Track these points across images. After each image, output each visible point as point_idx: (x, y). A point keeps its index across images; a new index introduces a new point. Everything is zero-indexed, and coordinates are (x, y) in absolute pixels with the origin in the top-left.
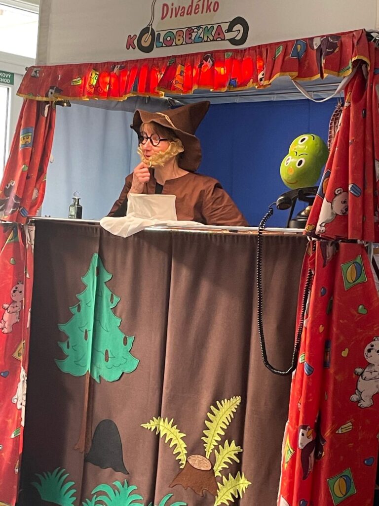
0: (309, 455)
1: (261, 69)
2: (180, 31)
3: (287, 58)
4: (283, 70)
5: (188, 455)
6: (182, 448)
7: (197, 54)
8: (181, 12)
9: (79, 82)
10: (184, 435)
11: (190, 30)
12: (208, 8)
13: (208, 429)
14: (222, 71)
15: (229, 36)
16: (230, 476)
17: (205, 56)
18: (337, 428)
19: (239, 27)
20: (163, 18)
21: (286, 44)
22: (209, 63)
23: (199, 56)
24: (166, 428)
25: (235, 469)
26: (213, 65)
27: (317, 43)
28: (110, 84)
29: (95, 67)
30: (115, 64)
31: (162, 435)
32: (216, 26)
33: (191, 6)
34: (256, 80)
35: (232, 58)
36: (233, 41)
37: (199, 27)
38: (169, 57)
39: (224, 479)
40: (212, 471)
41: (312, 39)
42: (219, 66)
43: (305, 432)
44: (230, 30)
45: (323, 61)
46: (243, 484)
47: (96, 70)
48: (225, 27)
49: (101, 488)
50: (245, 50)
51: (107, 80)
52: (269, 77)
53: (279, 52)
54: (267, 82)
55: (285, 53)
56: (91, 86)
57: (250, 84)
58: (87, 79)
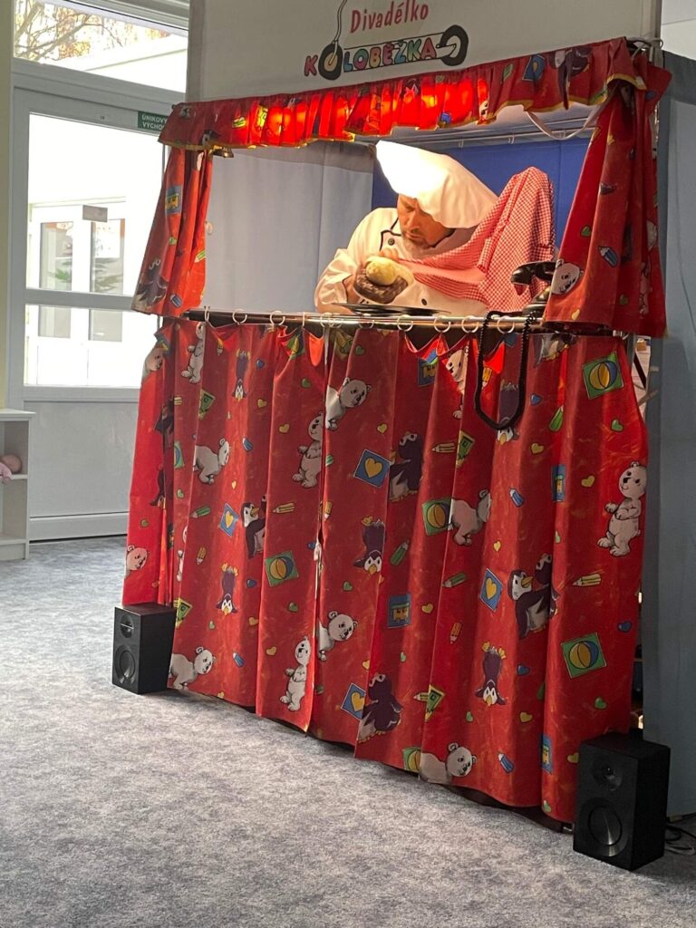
1: (484, 97)
2: (375, 48)
3: (518, 81)
4: (513, 99)
7: (398, 79)
8: (376, 21)
9: (242, 123)
11: (389, 46)
12: (414, 14)
14: (431, 101)
15: (442, 52)
17: (407, 82)
19: (455, 40)
20: (353, 31)
21: (517, 61)
22: (414, 89)
23: (402, 81)
26: (419, 94)
27: (559, 60)
28: (283, 124)
29: (263, 101)
30: (289, 97)
32: (424, 40)
33: (391, 12)
34: (476, 114)
35: (445, 82)
36: (447, 60)
37: (401, 42)
38: (359, 85)
41: (552, 54)
42: (427, 94)
44: (443, 44)
45: (568, 84)
47: (263, 105)
48: (436, 40)
50: (463, 71)
51: (279, 118)
52: (494, 108)
53: (508, 73)
54: (490, 116)
55: (516, 74)
56: (257, 128)
57: (469, 118)
58: (252, 117)
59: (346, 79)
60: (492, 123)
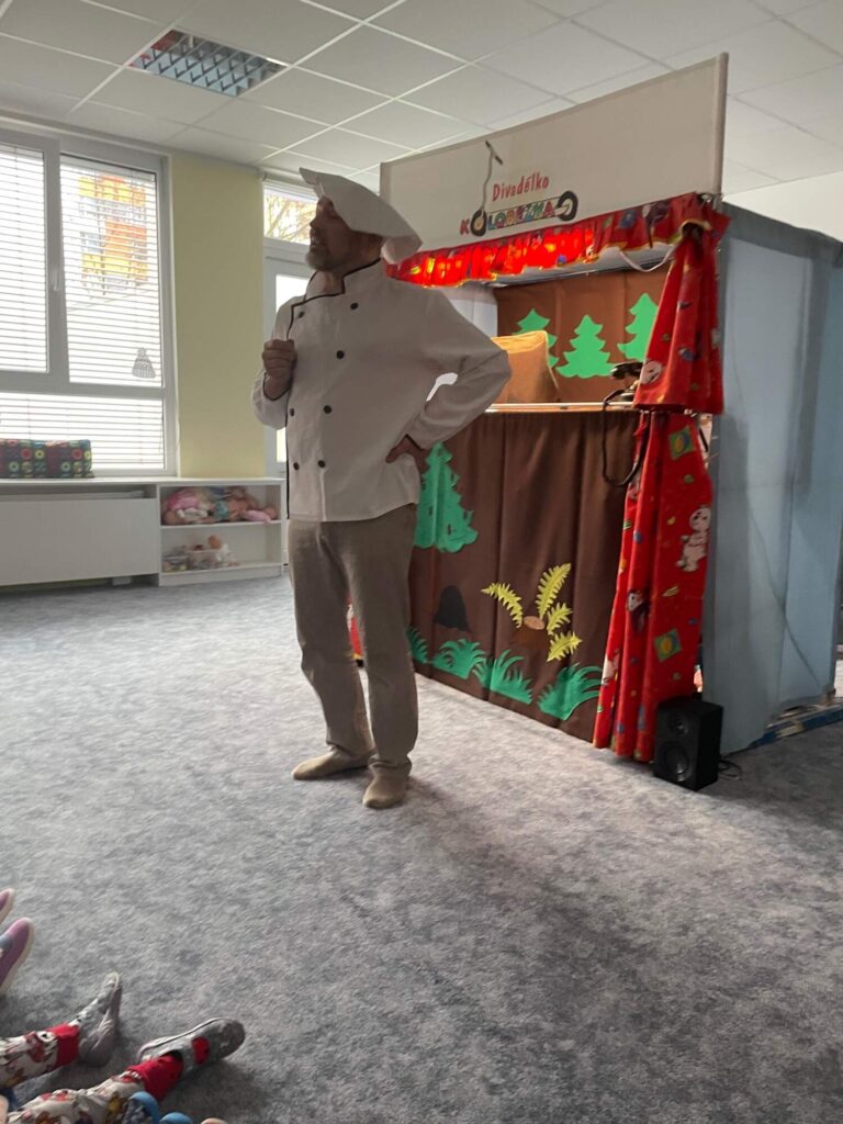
0: (638, 617)
1: (590, 243)
2: (511, 211)
3: (616, 228)
4: (612, 242)
5: (523, 616)
6: (517, 610)
7: (527, 233)
8: (511, 191)
9: (416, 270)
10: (519, 599)
11: (521, 210)
12: (538, 185)
13: (540, 593)
14: (551, 248)
15: (559, 211)
16: (562, 635)
17: (534, 234)
18: (664, 591)
19: (568, 202)
20: (495, 199)
21: (616, 215)
22: (539, 240)
23: (529, 236)
24: (503, 593)
25: (566, 629)
26: (543, 243)
27: (646, 212)
28: (445, 270)
29: (431, 254)
30: (450, 250)
31: (500, 599)
32: (546, 203)
33: (521, 184)
34: (584, 255)
35: (562, 233)
36: (563, 217)
37: (529, 206)
38: (500, 239)
39: (556, 637)
40: (545, 631)
41: (641, 208)
42: (547, 243)
43: (636, 595)
44: (559, 205)
45: (652, 229)
46: (574, 641)
47: (431, 257)
48: (555, 203)
49: (448, 644)
50: (574, 225)
51: (442, 266)
52: (598, 250)
53: (608, 224)
54: (595, 256)
55: (614, 224)
56: (428, 274)
57: (579, 258)
58: (424, 267)
59: (490, 235)
60: (598, 261)
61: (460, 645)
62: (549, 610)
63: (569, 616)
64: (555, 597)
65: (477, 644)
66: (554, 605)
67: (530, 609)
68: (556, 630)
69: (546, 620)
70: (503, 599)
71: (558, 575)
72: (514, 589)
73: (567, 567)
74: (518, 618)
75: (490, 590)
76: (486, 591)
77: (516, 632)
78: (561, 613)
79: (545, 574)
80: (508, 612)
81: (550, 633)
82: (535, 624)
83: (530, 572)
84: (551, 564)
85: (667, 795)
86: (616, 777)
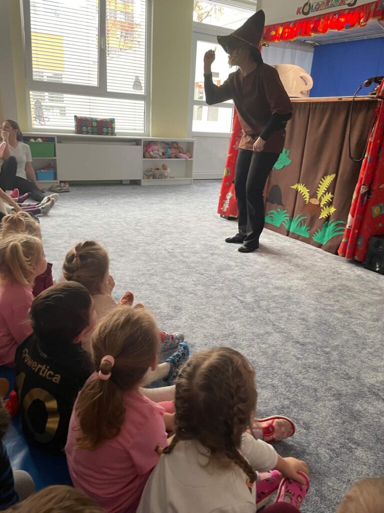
0: (364, 197)
1: (363, 17)
3: (376, 10)
4: (374, 16)
5: (309, 198)
6: (307, 196)
7: (331, 13)
9: (273, 33)
10: (308, 190)
13: (319, 188)
14: (342, 20)
16: (327, 207)
17: (334, 13)
18: (380, 186)
22: (337, 16)
24: (302, 189)
25: (329, 204)
26: (339, 18)
28: (288, 33)
29: (281, 25)
30: (291, 22)
31: (299, 191)
34: (359, 23)
35: (349, 13)
38: (317, 16)
39: (325, 208)
40: (319, 205)
42: (341, 18)
43: (364, 187)
46: (333, 210)
47: (282, 26)
49: (272, 211)
50: (356, 8)
51: (287, 30)
52: (366, 20)
53: (373, 7)
54: (365, 23)
55: (376, 7)
56: (279, 34)
57: (356, 25)
58: (277, 31)
59: (311, 15)
60: (365, 26)
61: (277, 211)
62: (323, 195)
63: (332, 198)
64: (326, 189)
65: (285, 211)
66: (325, 194)
67: (313, 195)
68: (325, 205)
69: (320, 201)
70: (300, 191)
71: (329, 179)
72: (307, 186)
73: (334, 176)
74: (307, 199)
75: (295, 187)
76: (293, 187)
77: (305, 205)
78: (328, 197)
79: (322, 179)
80: (302, 197)
81: (322, 206)
82: (315, 202)
83: (316, 177)
84: (326, 174)
85: (370, 275)
86: (347, 267)
